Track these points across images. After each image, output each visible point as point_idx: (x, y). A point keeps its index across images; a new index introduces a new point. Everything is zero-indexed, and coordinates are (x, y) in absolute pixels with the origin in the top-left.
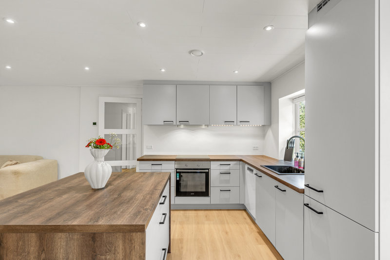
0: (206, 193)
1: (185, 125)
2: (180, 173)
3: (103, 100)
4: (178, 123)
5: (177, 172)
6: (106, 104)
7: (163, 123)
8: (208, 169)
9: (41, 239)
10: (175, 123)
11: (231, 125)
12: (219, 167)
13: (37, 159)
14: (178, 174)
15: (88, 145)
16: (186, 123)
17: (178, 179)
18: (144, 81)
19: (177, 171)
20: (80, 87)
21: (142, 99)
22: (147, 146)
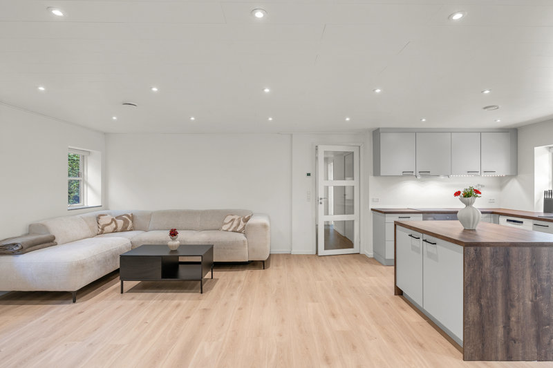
4: (417, 174)
7: (401, 174)
9: (533, 251)
10: (414, 174)
16: (426, 174)
18: (381, 129)
20: (292, 135)
21: (359, 147)
22: (373, 199)
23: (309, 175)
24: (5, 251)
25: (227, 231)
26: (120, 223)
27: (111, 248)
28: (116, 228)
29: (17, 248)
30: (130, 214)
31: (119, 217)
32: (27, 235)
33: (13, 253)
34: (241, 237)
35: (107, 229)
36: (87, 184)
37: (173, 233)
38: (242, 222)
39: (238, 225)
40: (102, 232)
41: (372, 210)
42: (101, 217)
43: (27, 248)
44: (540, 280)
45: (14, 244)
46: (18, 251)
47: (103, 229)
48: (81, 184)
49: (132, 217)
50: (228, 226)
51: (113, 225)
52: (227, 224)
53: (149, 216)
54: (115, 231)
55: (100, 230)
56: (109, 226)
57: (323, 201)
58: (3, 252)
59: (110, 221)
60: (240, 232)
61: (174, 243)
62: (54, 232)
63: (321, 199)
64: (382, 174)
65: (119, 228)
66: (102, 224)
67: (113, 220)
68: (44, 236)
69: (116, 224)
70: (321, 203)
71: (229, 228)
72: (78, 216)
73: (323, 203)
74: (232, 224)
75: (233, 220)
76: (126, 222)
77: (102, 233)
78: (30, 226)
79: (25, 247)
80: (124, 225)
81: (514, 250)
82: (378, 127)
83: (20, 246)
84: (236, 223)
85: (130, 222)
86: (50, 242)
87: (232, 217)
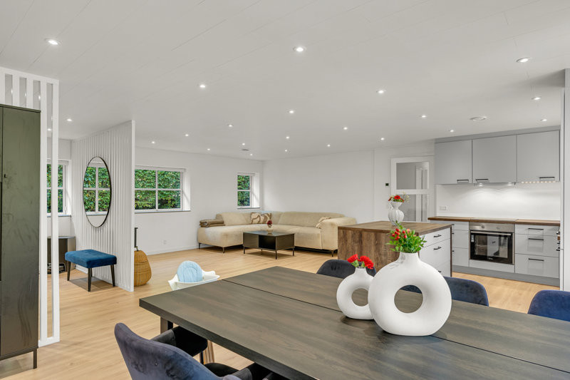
0: (509, 260)
1: (484, 183)
2: (475, 234)
3: (395, 162)
4: (474, 182)
5: (471, 234)
6: (398, 164)
7: (456, 182)
8: (512, 233)
9: (376, 235)
10: (470, 182)
11: (552, 181)
12: (527, 232)
13: (341, 216)
14: (473, 236)
15: (390, 200)
16: (485, 182)
17: (473, 241)
18: (436, 139)
19: (472, 232)
20: (374, 151)
22: (441, 207)
23: (387, 185)
26: (262, 218)
28: (259, 221)
29: (206, 224)
30: (270, 214)
31: (262, 215)
33: (206, 227)
35: (255, 221)
36: (254, 194)
42: (254, 214)
44: (380, 254)
47: (252, 221)
48: (250, 194)
49: (270, 216)
51: (258, 219)
53: (279, 215)
54: (259, 223)
59: (257, 216)
65: (261, 222)
66: (252, 218)
67: (259, 216)
68: (221, 221)
69: (260, 219)
77: (252, 223)
80: (264, 220)
81: (365, 234)
85: (269, 218)
86: (221, 224)
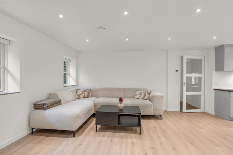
20: (168, 51)
21: (205, 56)
22: (215, 84)
23: (177, 71)
24: (40, 108)
25: (138, 98)
27: (88, 107)
28: (85, 96)
29: (46, 106)
30: (90, 89)
31: (85, 91)
32: (48, 98)
33: (43, 109)
34: (148, 102)
36: (70, 75)
37: (121, 100)
38: (147, 94)
39: (145, 96)
40: (79, 98)
41: (214, 89)
42: (78, 90)
43: (50, 106)
45: (44, 104)
46: (46, 107)
47: (79, 96)
48: (67, 75)
49: (91, 91)
50: (139, 96)
52: (138, 95)
55: (78, 97)
56: (82, 95)
57: (186, 84)
58: (38, 108)
59: (82, 92)
60: (146, 99)
61: (121, 105)
62: (60, 98)
63: (185, 83)
64: (225, 70)
66: (79, 94)
68: (56, 100)
69: (85, 94)
70: (185, 85)
71: (140, 97)
72: (69, 90)
73: (186, 85)
74: (141, 95)
75: (141, 93)
76: (89, 93)
78: (49, 94)
79: (49, 105)
80: (88, 95)
82: (223, 44)
83: (47, 105)
84: (143, 95)
85: (90, 93)
86: (58, 103)
87: (140, 92)
